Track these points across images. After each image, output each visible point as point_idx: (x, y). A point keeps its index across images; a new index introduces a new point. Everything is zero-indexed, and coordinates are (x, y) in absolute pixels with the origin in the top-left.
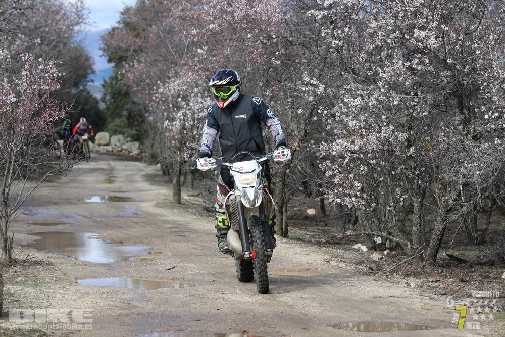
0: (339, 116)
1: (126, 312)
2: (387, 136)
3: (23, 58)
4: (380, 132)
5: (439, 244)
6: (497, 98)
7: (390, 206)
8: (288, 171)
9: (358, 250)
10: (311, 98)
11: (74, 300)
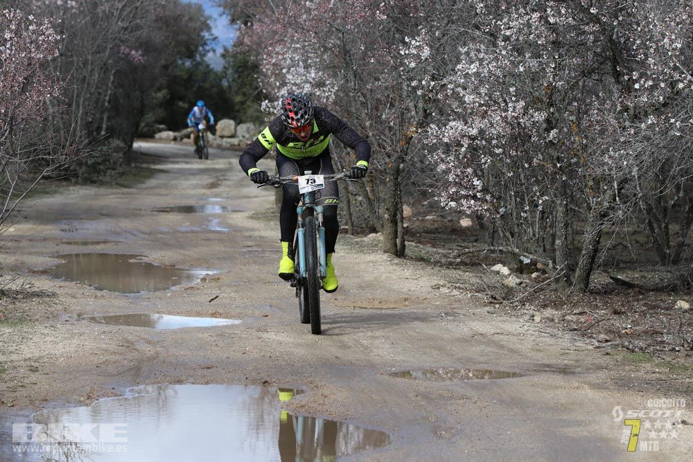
0: (453, 89)
1: (117, 357)
2: (516, 115)
3: (7, 15)
4: (506, 111)
5: (592, 262)
6: (653, 61)
7: (526, 212)
8: (402, 165)
9: (498, 273)
10: (413, 65)
11: (55, 343)
